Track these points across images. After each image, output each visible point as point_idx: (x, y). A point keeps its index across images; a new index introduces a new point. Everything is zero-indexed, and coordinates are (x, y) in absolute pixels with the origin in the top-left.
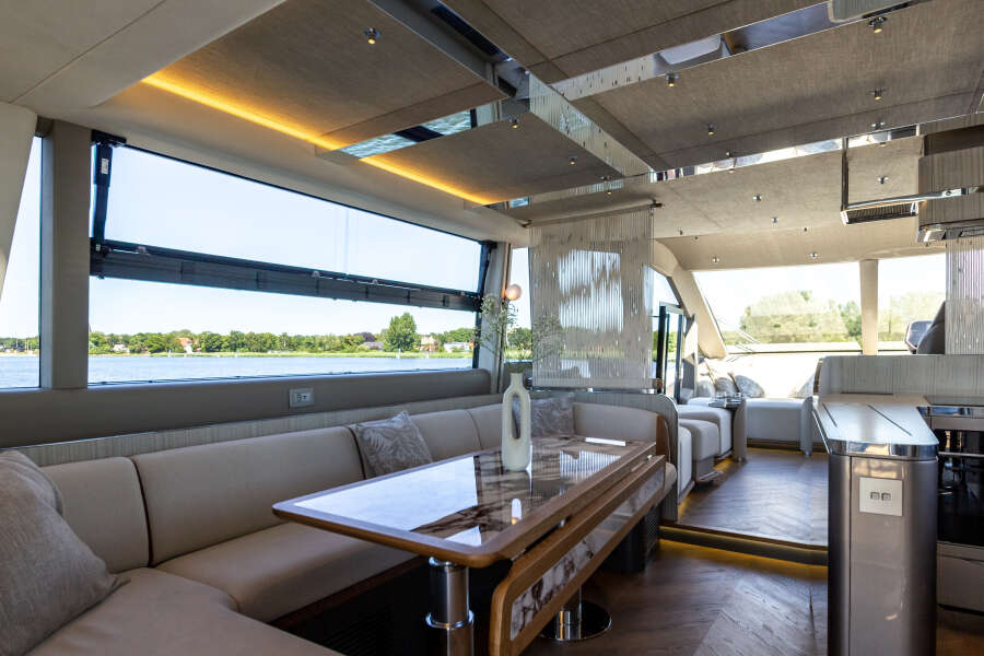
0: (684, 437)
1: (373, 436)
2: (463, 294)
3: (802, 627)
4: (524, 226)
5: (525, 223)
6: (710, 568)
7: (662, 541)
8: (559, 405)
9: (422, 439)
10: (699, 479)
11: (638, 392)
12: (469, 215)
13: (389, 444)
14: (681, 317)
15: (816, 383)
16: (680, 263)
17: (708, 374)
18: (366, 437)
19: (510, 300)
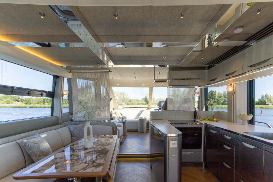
4: (69, 72)
5: (69, 71)
12: (52, 68)
16: (109, 85)
17: (115, 114)
18: (27, 145)
19: (64, 95)
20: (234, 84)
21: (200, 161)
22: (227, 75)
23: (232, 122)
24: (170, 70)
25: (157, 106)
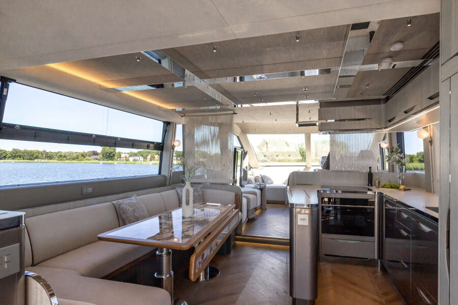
0: (244, 201)
1: (125, 206)
2: (155, 143)
3: (284, 267)
5: (182, 115)
6: (253, 250)
7: (237, 242)
8: (197, 190)
9: (144, 207)
10: (250, 217)
11: (226, 184)
13: (131, 209)
14: (242, 152)
15: (288, 182)
16: (242, 131)
17: (252, 175)
18: (121, 207)
19: (175, 146)
20: (430, 126)
21: (373, 258)
22: (406, 112)
23: (431, 192)
24: (320, 107)
25: (318, 163)
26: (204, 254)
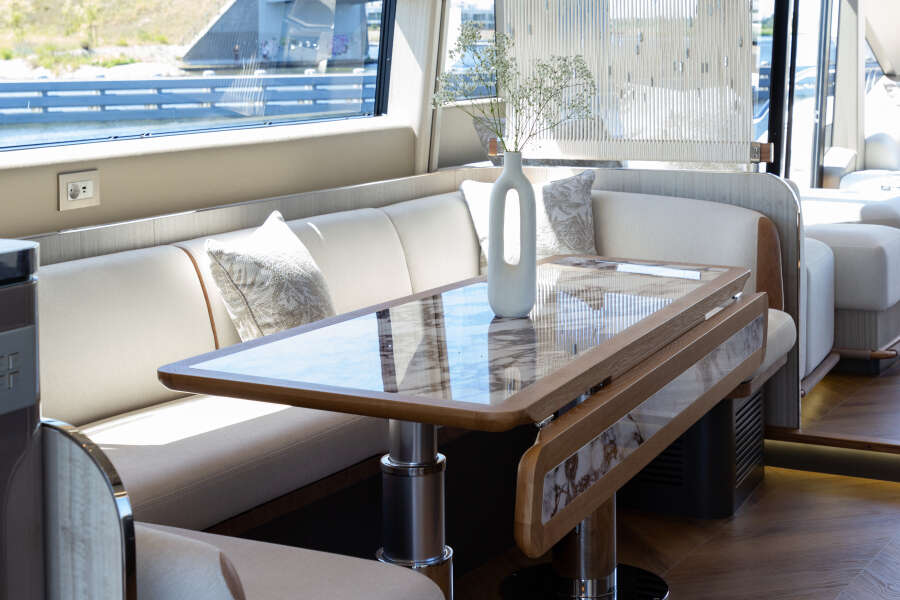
26: (575, 459)
